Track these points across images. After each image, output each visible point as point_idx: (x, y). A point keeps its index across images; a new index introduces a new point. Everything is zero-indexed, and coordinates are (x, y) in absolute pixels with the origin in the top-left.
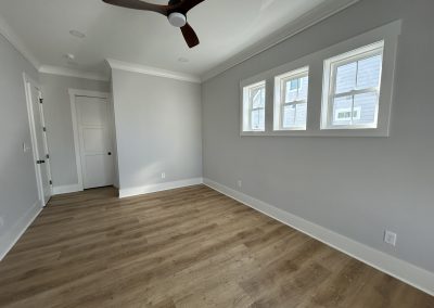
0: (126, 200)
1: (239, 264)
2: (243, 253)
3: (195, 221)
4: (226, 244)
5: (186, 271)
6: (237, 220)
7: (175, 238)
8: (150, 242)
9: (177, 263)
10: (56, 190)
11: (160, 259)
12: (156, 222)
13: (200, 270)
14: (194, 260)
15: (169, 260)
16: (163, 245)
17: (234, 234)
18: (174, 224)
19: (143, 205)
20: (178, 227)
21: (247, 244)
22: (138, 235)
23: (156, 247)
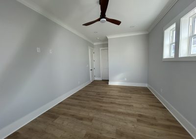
0: (110, 86)
1: (125, 124)
2: (132, 122)
3: (125, 101)
4: (129, 115)
5: (105, 114)
6: (146, 108)
7: (112, 103)
8: (104, 101)
9: (105, 110)
10: (96, 79)
11: (101, 106)
12: (112, 95)
13: (109, 116)
14: (110, 112)
15: (103, 108)
16: (106, 103)
17: (137, 113)
18: (116, 98)
19: (113, 89)
20: (117, 100)
21: (138, 120)
22: (103, 97)
23: (104, 102)
